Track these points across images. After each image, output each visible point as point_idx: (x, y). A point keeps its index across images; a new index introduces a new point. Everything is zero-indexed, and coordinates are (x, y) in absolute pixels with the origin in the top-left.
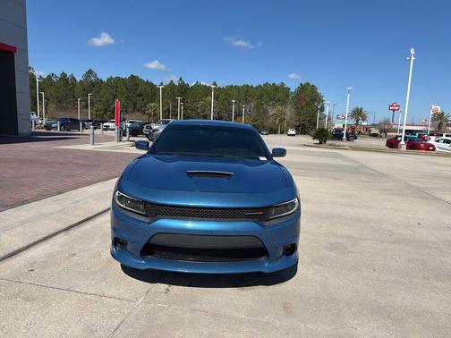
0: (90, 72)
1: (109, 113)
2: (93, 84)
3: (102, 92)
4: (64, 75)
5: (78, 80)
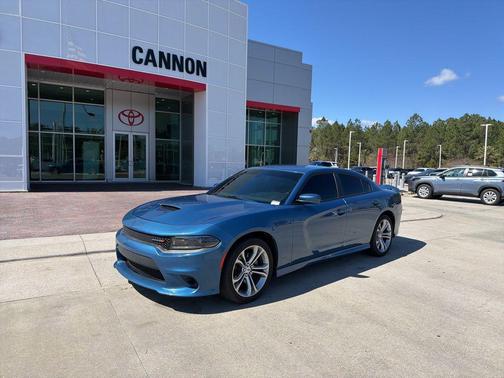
0: (416, 117)
1: (432, 160)
2: (418, 129)
3: (426, 137)
4: (388, 123)
5: (402, 127)
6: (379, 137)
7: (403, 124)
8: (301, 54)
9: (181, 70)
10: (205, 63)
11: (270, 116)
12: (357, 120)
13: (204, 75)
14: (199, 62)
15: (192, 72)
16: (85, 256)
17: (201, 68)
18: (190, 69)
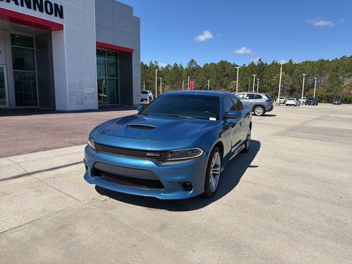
0: (192, 61)
2: (194, 70)
3: (199, 75)
4: (176, 65)
5: (184, 68)
6: (171, 74)
7: (185, 66)
8: (132, 8)
9: (41, 10)
10: (61, 7)
11: (109, 55)
12: (156, 62)
13: (61, 16)
14: (56, 5)
15: (51, 13)
16: (30, 177)
17: (59, 11)
18: (49, 11)
